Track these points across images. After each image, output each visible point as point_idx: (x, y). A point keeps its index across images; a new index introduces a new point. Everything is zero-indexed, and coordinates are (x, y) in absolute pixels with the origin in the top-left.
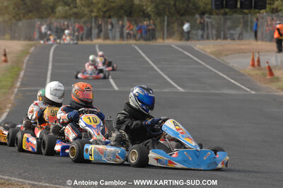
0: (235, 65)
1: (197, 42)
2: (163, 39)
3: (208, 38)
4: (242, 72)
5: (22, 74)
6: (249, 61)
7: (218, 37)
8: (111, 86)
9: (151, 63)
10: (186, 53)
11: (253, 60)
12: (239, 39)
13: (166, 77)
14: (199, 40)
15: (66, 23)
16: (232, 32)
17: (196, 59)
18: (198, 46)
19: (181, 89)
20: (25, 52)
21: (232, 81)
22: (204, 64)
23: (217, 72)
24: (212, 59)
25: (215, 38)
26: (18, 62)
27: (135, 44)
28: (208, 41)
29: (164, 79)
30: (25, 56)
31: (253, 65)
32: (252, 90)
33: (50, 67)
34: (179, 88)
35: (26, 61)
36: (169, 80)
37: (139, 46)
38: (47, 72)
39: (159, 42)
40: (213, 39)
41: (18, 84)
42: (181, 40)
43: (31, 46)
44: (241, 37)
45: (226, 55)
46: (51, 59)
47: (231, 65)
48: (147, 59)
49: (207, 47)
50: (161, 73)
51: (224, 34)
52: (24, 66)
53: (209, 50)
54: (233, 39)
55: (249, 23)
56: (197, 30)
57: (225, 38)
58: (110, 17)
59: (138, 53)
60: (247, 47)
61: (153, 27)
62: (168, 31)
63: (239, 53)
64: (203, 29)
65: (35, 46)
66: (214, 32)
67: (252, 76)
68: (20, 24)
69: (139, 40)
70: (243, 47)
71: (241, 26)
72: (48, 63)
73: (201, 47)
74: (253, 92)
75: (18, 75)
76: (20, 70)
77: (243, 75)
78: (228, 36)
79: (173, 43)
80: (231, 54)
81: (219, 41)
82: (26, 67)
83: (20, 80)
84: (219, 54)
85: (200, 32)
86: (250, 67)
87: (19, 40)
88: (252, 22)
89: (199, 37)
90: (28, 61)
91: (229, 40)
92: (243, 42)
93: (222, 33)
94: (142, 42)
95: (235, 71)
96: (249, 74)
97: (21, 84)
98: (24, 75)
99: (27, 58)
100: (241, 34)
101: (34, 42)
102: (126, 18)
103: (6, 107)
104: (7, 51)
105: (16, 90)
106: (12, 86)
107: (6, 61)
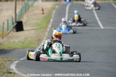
5: (52, 20)
20: (53, 8)
30: (53, 11)
41: (50, 26)
46: (67, 12)
52: (53, 16)
65: (59, 5)
75: (49, 21)
76: (50, 18)
83: (51, 24)
90: (55, 13)
103: (43, 39)
104: (44, 8)
105: (48, 30)
106: (47, 27)
107: (43, 13)
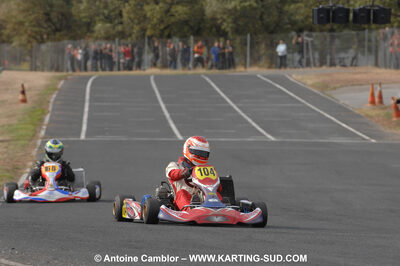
0: (347, 102)
1: (293, 70)
2: (245, 66)
3: (308, 64)
4: (357, 112)
5: (47, 119)
6: (367, 96)
7: (322, 63)
8: (173, 134)
9: (228, 100)
10: (278, 86)
11: (373, 95)
12: (352, 65)
13: (250, 120)
14: (295, 68)
15: (108, 46)
16: (342, 55)
17: (291, 94)
18: (294, 76)
19: (271, 138)
20: (50, 88)
21: (344, 125)
22: (303, 101)
23: (322, 112)
24: (315, 94)
25: (318, 64)
26: (42, 103)
27: (206, 75)
28: (308, 69)
29: (248, 123)
30: (52, 94)
31: (373, 102)
32: (371, 137)
33: (86, 109)
34: (269, 136)
35: (52, 100)
36: (254, 124)
37: (210, 77)
38: (82, 115)
39: (240, 70)
40: (315, 65)
41: (43, 133)
42: (269, 67)
43: (60, 79)
44: (354, 62)
45: (335, 88)
46: (87, 97)
47: (341, 102)
48: (223, 95)
49: (308, 77)
50: (243, 114)
51: (331, 59)
52: (50, 108)
53: (309, 82)
54: (344, 66)
55: (366, 43)
56: (293, 53)
57: (332, 64)
58: (169, 37)
59: (211, 86)
60: (365, 76)
61: (230, 49)
62: (251, 54)
63: (352, 85)
64: (301, 52)
65: (65, 78)
66: (317, 55)
67: (371, 117)
68: (43, 47)
69: (211, 67)
70: (358, 76)
71: (355, 46)
72: (84, 102)
73: (299, 77)
74: (373, 141)
75: (41, 120)
76: (45, 114)
77: (358, 116)
78: (337, 61)
79: (260, 72)
80: (341, 86)
81: (324, 68)
82: (53, 109)
83: (44, 127)
84: (324, 86)
85: (297, 57)
86: (369, 105)
87: (43, 70)
88: (370, 41)
89: (296, 64)
90: (56, 100)
91: (338, 67)
92: (358, 69)
93: (328, 57)
94: (215, 72)
95: (349, 111)
96: (367, 116)
97: (46, 133)
98: (51, 121)
99: (54, 96)
100: (354, 58)
101: (64, 74)
102: (192, 38)
103: (25, 166)
104: (26, 86)
105: (39, 142)
106: (34, 136)
107: (24, 101)
